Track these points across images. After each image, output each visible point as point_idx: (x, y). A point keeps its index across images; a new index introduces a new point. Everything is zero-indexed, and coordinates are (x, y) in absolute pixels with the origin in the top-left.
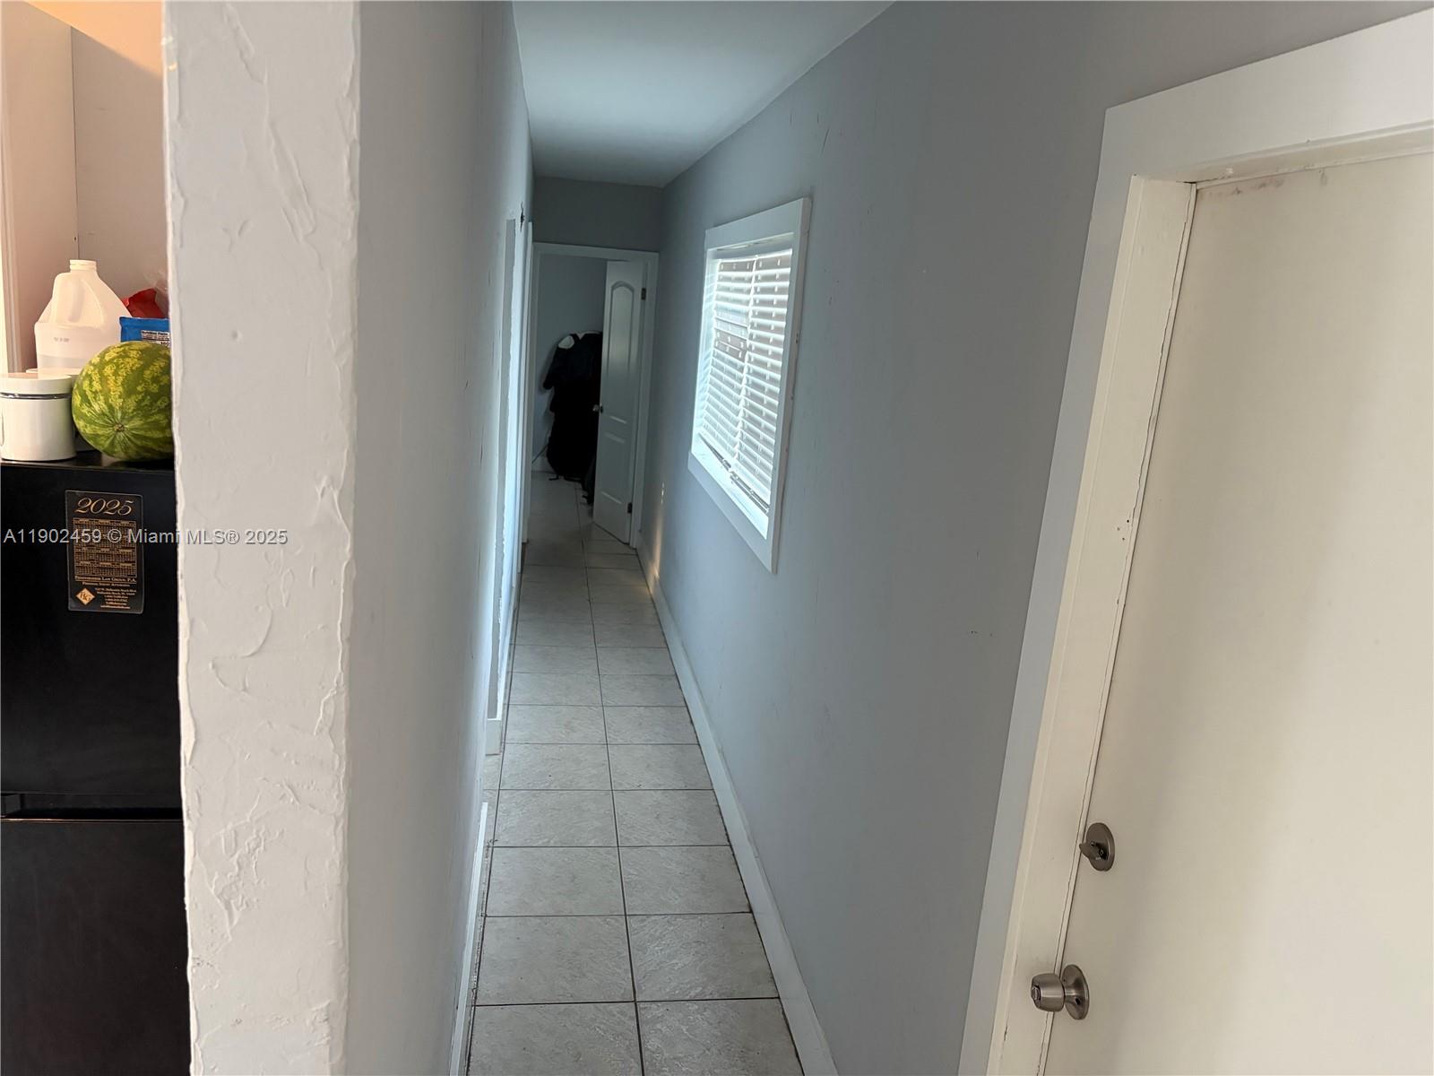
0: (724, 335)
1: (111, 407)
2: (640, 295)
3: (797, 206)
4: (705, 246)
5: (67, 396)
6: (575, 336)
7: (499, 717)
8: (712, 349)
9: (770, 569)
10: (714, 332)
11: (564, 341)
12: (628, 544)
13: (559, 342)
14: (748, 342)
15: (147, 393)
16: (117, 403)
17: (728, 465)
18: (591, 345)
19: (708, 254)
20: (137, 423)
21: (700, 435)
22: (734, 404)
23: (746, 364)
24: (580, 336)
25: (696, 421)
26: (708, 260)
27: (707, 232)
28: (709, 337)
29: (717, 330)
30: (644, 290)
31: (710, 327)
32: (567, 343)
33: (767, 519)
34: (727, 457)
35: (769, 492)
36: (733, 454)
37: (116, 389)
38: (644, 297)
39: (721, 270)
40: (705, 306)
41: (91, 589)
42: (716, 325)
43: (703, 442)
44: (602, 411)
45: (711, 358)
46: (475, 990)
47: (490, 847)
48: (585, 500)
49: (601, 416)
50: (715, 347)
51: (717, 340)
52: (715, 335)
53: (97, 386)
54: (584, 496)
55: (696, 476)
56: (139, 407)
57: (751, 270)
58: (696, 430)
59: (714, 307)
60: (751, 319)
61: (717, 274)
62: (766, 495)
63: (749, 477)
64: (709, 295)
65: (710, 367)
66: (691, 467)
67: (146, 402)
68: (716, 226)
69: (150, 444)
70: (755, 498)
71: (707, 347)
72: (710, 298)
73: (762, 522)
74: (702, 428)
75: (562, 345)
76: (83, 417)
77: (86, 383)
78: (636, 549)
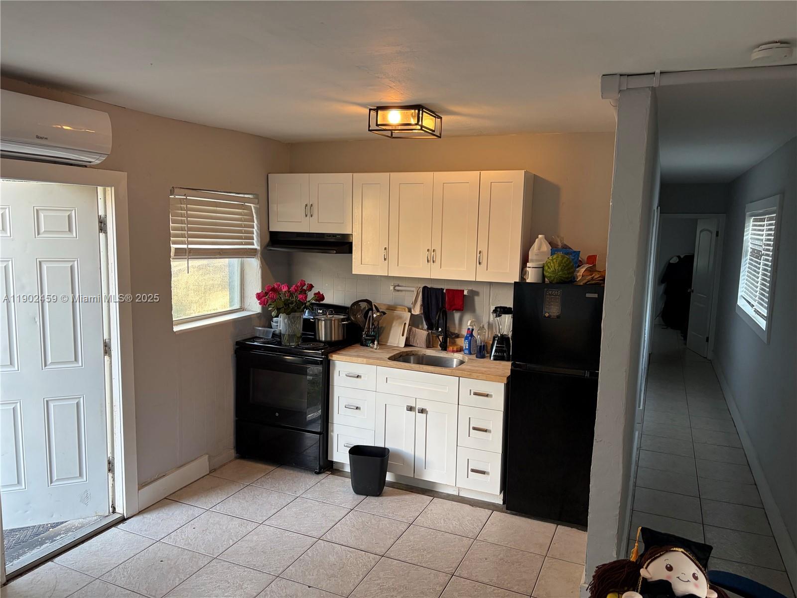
0: (754, 250)
1: (555, 269)
2: (715, 235)
3: (778, 196)
4: (746, 210)
5: (543, 268)
6: (679, 257)
7: (641, 408)
8: (749, 257)
9: (766, 342)
10: (749, 249)
11: (672, 260)
12: (706, 358)
13: (671, 259)
14: (763, 252)
15: (563, 266)
16: (557, 268)
17: (752, 306)
18: (687, 261)
19: (747, 215)
20: (560, 273)
21: (742, 296)
22: (756, 284)
23: (762, 261)
24: (682, 257)
25: (740, 290)
26: (746, 218)
27: (747, 205)
28: (747, 251)
29: (751, 248)
30: (717, 233)
31: (748, 247)
32: (674, 260)
33: (765, 322)
34: (753, 302)
35: (766, 311)
36: (755, 301)
37: (557, 265)
38: (717, 235)
39: (753, 222)
40: (745, 238)
41: (548, 313)
42: (751, 246)
43: (743, 299)
44: (693, 292)
45: (748, 261)
46: (635, 483)
47: (639, 449)
48: (683, 338)
49: (692, 294)
50: (750, 256)
51: (751, 252)
52: (750, 250)
53: (552, 264)
54: (682, 336)
55: (739, 314)
56: (561, 269)
57: (764, 221)
58: (741, 293)
59: (750, 238)
60: (764, 242)
61: (752, 223)
62: (765, 312)
63: (760, 308)
64: (747, 233)
65: (748, 265)
66: (737, 311)
67: (563, 268)
68: (751, 202)
69: (562, 278)
70: (762, 316)
71: (746, 255)
72: (748, 235)
73: (763, 324)
74: (743, 293)
75: (671, 262)
76: (547, 272)
77: (549, 264)
78: (710, 360)
